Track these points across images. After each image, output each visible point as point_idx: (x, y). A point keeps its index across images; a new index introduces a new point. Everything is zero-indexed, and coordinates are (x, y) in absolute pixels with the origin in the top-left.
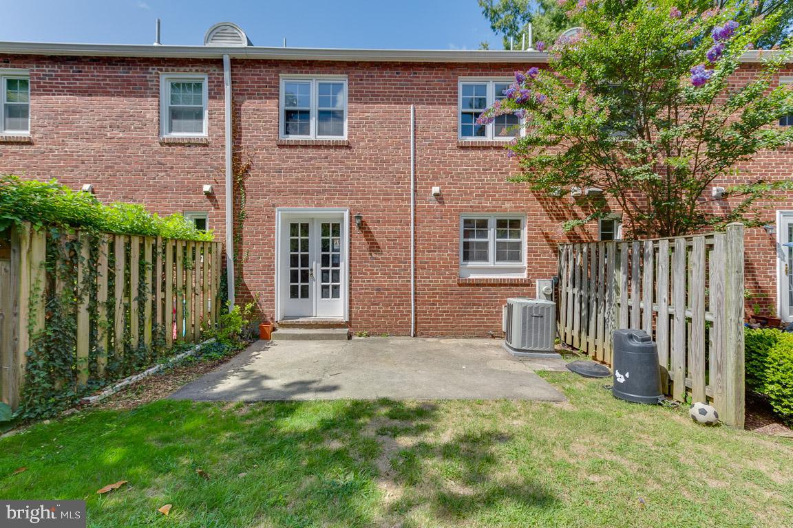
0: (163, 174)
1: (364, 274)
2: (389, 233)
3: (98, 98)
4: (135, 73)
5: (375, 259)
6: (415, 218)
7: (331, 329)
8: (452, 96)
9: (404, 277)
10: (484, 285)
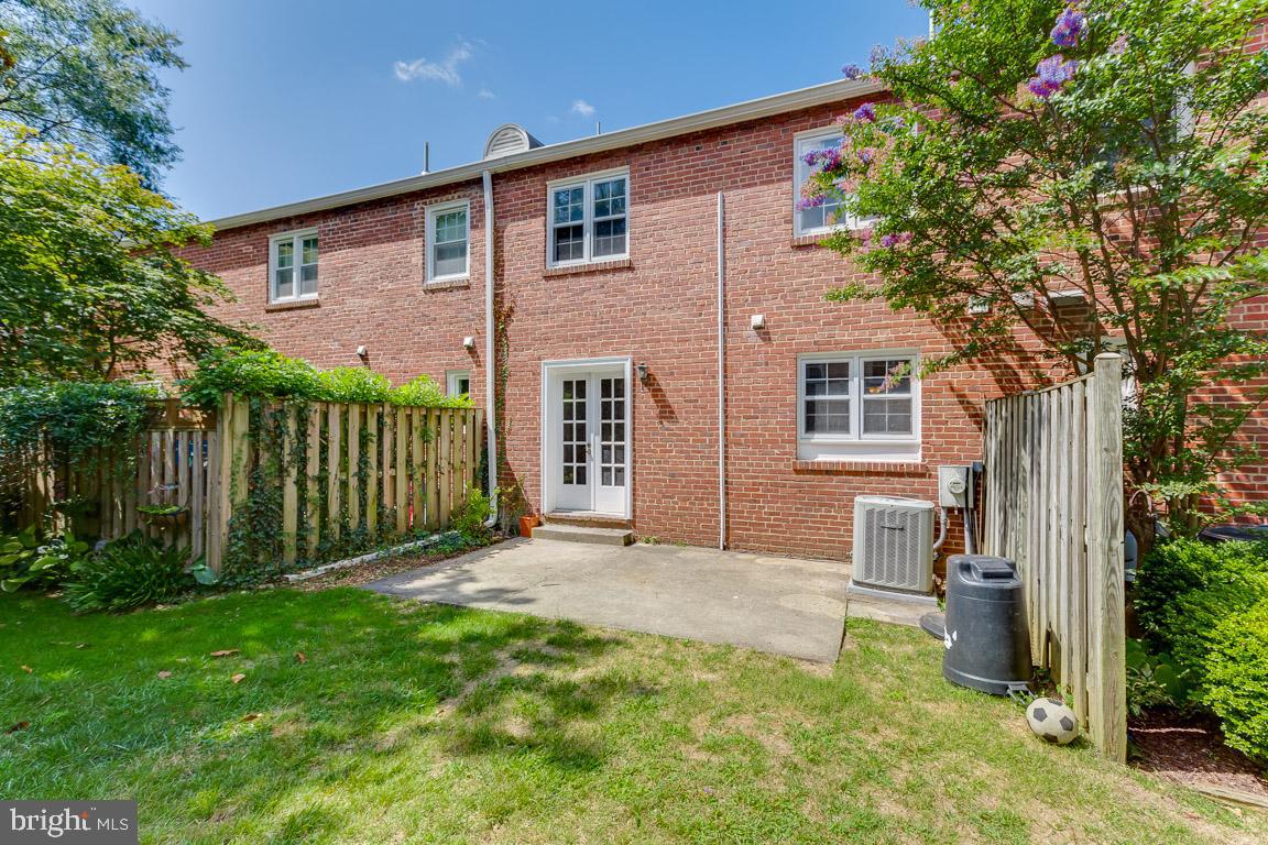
0: (427, 327)
1: (653, 451)
2: (687, 390)
3: (371, 247)
4: (400, 213)
5: (668, 429)
6: (725, 365)
7: (609, 530)
8: (783, 167)
9: (708, 458)
10: (838, 473)
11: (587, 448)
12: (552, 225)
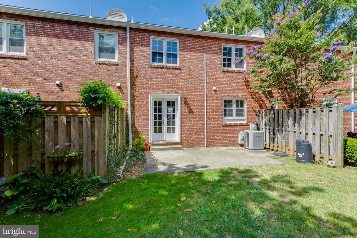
1: (187, 122)
2: (196, 105)
4: (82, 30)
5: (191, 116)
6: (206, 99)
7: (173, 146)
8: (220, 51)
9: (202, 123)
10: (232, 126)
11: (162, 122)
12: (152, 51)
